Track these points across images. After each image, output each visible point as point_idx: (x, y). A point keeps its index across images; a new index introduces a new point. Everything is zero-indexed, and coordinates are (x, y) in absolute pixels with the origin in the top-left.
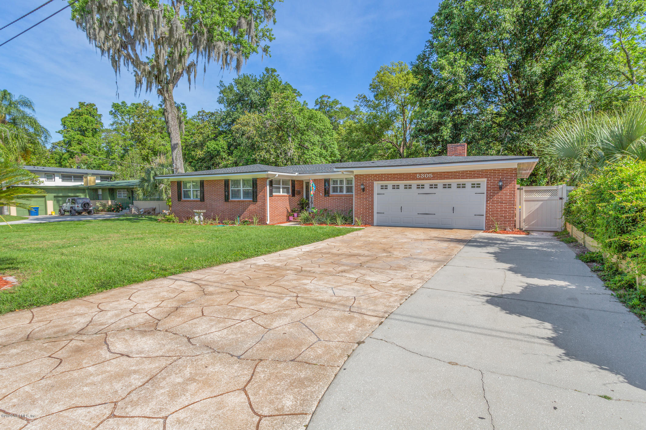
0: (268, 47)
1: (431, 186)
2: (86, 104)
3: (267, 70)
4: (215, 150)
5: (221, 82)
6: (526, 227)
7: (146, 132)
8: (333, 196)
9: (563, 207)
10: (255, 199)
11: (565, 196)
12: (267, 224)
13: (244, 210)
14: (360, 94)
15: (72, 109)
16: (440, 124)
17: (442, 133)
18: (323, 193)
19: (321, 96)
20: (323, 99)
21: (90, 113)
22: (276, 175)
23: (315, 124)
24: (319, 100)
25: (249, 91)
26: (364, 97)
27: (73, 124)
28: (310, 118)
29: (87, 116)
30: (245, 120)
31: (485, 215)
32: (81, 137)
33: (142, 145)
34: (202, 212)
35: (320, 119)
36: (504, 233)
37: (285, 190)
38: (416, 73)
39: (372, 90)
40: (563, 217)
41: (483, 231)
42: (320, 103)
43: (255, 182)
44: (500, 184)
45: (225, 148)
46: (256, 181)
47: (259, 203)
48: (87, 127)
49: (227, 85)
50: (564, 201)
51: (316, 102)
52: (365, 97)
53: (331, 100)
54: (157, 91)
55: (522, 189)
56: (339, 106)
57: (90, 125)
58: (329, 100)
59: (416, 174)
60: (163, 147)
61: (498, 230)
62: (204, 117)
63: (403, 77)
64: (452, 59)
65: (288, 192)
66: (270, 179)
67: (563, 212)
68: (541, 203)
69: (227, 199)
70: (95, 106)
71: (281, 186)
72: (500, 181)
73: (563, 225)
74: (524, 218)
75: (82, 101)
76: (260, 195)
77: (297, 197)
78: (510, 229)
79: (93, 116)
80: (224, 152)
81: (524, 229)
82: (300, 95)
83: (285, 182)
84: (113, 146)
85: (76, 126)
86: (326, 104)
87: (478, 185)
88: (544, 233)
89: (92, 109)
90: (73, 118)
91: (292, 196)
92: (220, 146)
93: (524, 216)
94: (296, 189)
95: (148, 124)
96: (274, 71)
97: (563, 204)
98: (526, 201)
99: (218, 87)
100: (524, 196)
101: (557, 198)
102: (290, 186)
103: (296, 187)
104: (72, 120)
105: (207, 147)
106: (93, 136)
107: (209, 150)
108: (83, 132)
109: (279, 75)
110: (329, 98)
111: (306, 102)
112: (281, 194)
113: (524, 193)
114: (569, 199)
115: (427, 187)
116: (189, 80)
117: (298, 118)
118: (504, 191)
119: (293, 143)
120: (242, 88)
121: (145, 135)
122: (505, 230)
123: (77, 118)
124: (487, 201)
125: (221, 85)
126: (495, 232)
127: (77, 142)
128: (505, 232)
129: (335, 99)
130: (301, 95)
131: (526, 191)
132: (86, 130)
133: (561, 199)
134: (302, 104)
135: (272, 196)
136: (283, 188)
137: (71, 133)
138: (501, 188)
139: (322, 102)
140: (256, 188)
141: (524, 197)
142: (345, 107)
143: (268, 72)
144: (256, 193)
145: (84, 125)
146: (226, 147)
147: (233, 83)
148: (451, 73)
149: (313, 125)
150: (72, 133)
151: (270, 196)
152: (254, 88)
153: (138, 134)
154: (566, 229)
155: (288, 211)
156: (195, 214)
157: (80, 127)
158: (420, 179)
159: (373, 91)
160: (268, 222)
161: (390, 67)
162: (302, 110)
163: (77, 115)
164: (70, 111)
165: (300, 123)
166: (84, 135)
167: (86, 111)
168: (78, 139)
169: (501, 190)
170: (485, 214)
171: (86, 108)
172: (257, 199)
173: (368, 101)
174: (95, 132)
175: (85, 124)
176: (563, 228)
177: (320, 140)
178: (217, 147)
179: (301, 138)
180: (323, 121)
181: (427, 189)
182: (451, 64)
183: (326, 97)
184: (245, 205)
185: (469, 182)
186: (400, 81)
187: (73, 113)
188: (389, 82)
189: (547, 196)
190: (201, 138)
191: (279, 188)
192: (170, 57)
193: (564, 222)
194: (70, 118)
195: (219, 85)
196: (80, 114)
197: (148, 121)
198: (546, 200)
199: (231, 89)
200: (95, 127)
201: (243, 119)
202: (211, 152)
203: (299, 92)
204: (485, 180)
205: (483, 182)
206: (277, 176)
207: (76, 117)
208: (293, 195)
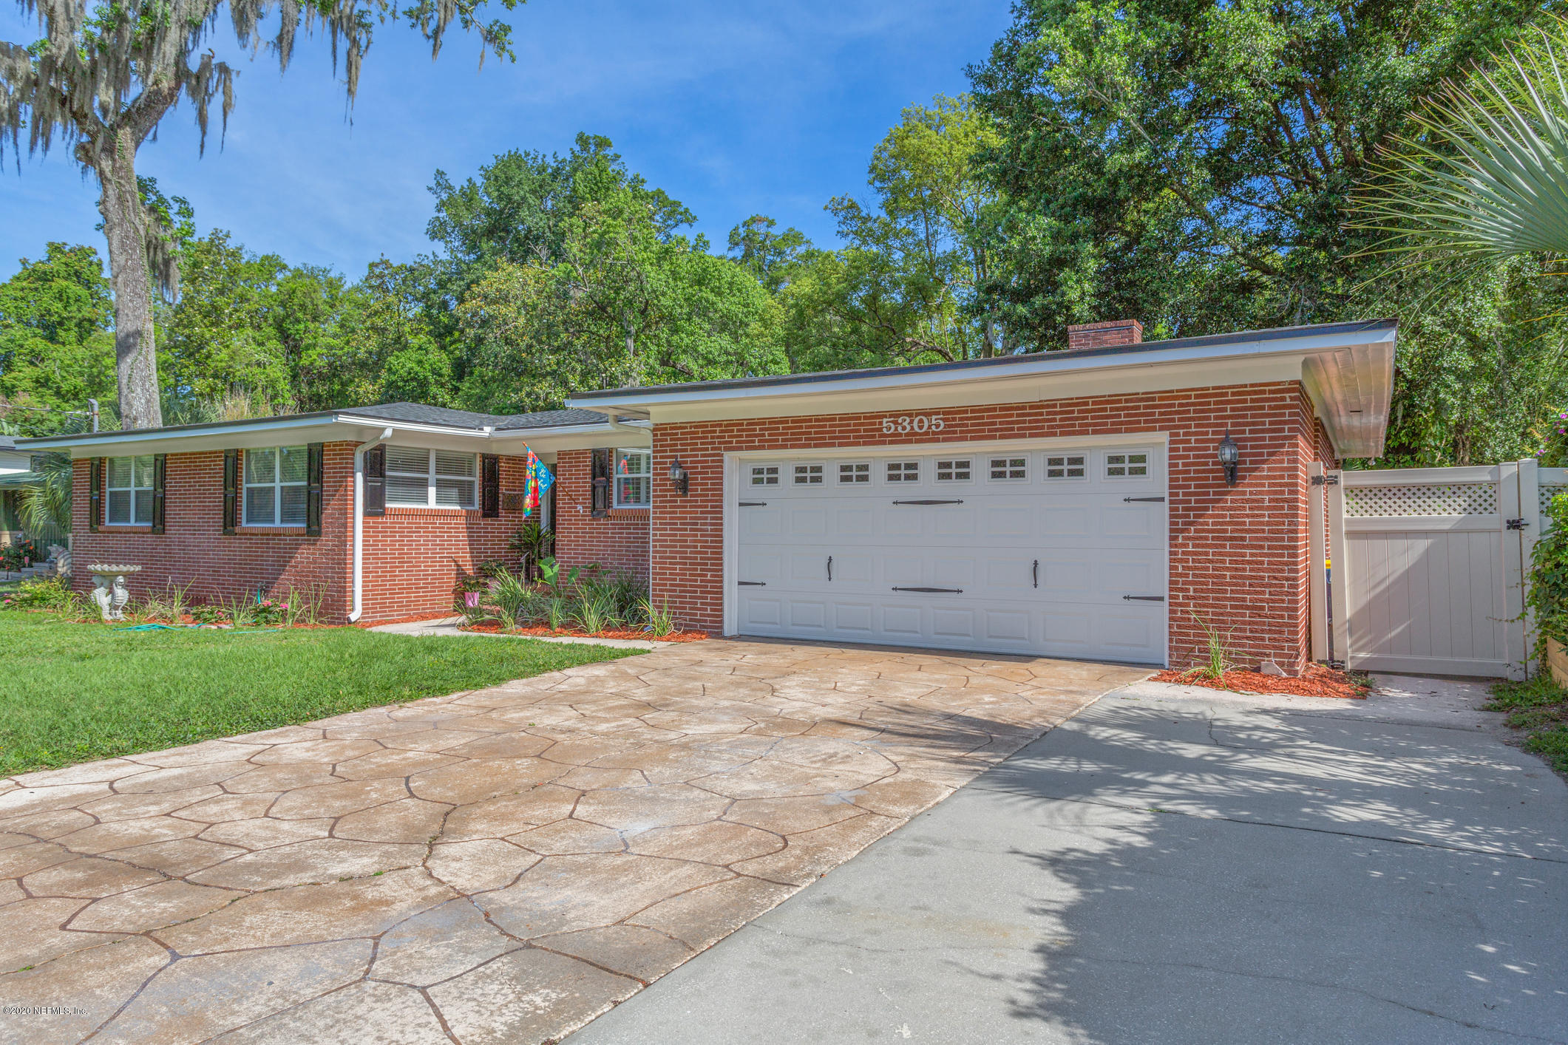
0: (506, 29)
1: (945, 471)
2: (67, 249)
3: (582, 140)
4: (412, 379)
5: (440, 173)
6: (1362, 655)
7: (213, 324)
8: (622, 515)
9: (1528, 563)
10: (314, 529)
11: (1531, 511)
12: (350, 623)
13: (282, 564)
14: (838, 197)
15: (24, 262)
16: (1059, 262)
17: (1063, 294)
18: (589, 503)
19: (748, 218)
20: (755, 227)
21: (78, 275)
22: (383, 429)
23: (712, 297)
24: (742, 231)
25: (517, 198)
26: (851, 207)
27: (23, 305)
28: (700, 282)
29: (65, 283)
30: (495, 285)
31: (1167, 600)
32: (40, 344)
33: (198, 363)
34: (118, 574)
35: (731, 284)
36: (1248, 686)
37: (454, 492)
38: (989, 105)
39: (878, 184)
40: (1532, 610)
41: (1155, 673)
42: (743, 239)
43: (315, 455)
44: (1227, 454)
45: (444, 371)
46: (321, 454)
47: (327, 541)
48: (65, 314)
49: (458, 182)
50: (1532, 534)
51: (731, 236)
52: (853, 206)
53: (777, 231)
54: (76, 152)
55: (1334, 481)
56: (801, 250)
57: (74, 308)
58: (773, 231)
59: (881, 416)
60: (256, 370)
61: (1221, 669)
62: (386, 279)
63: (966, 135)
64: (1086, 28)
65: (465, 499)
66: (367, 447)
67: (1528, 589)
68: (1422, 545)
69: (230, 520)
70: (96, 253)
71: (432, 476)
72: (1225, 442)
73: (1531, 649)
74: (1348, 615)
75: (58, 240)
76: (329, 511)
77: (505, 520)
78: (1281, 664)
79: (88, 285)
80: (442, 385)
81: (1349, 666)
82: (689, 219)
83: (450, 462)
84: (107, 367)
85: (32, 313)
86: (763, 242)
87: (1138, 465)
88: (1445, 688)
89: (84, 263)
90: (22, 289)
91: (485, 515)
92: (427, 366)
93: (1348, 607)
94: (503, 490)
95: (220, 301)
96: (603, 143)
97: (1528, 550)
98: (1352, 535)
99: (430, 189)
100: (1347, 511)
101: (1496, 520)
102: (477, 479)
103: (503, 482)
104: (20, 294)
105: (390, 369)
106: (80, 340)
107: (393, 378)
108: (51, 331)
109: (617, 157)
110: (771, 223)
111: (705, 239)
112: (432, 504)
113: (1343, 497)
114: (1556, 524)
115: (928, 472)
116: (202, 120)
117: (655, 277)
118: (1246, 488)
119: (643, 357)
120: (498, 190)
121: (208, 336)
122: (1258, 670)
123: (36, 289)
124: (1174, 532)
125: (438, 184)
126: (1208, 680)
127: (28, 358)
128: (1257, 679)
129: (791, 230)
130: (695, 218)
131: (1352, 491)
132: (61, 324)
133: (1515, 525)
134: (693, 243)
135: (383, 514)
136: (440, 484)
137: (13, 332)
138: (1232, 473)
139: (748, 239)
140: (319, 479)
141: (1345, 516)
142: (818, 251)
143: (585, 147)
144: (319, 499)
145: (53, 309)
146: (446, 371)
147: (479, 181)
148: (1081, 73)
149: (707, 301)
150: (17, 332)
151: (366, 514)
152: (533, 192)
153: (187, 331)
154: (1544, 670)
155: (460, 573)
156: (95, 580)
157: (42, 316)
158: (896, 439)
159: (880, 190)
160: (354, 616)
161: (934, 111)
162: (667, 251)
163: (39, 279)
164: (18, 270)
165: (664, 294)
166: (52, 338)
167: (63, 268)
168: (33, 351)
169: (1234, 485)
170: (1166, 595)
171: (63, 260)
172: (319, 524)
173: (866, 219)
174: (86, 328)
175: (57, 306)
176: (1532, 667)
177: (732, 348)
178: (417, 369)
179: (668, 342)
180: (740, 291)
181: (928, 484)
182: (1084, 45)
183: (761, 220)
184: (283, 550)
185: (1095, 447)
186: (957, 147)
187: (26, 273)
188: (919, 151)
189: (1445, 514)
190: (373, 344)
191: (423, 484)
192: (109, 30)
193: (1535, 638)
194: (15, 289)
195: (433, 184)
196: (45, 278)
197: (221, 292)
198: (1447, 532)
199: (469, 196)
200: (87, 315)
201: (492, 281)
202: (401, 384)
203: (686, 211)
204: (1164, 437)
205: (1155, 445)
206: (388, 433)
207: (33, 286)
208: (490, 508)
